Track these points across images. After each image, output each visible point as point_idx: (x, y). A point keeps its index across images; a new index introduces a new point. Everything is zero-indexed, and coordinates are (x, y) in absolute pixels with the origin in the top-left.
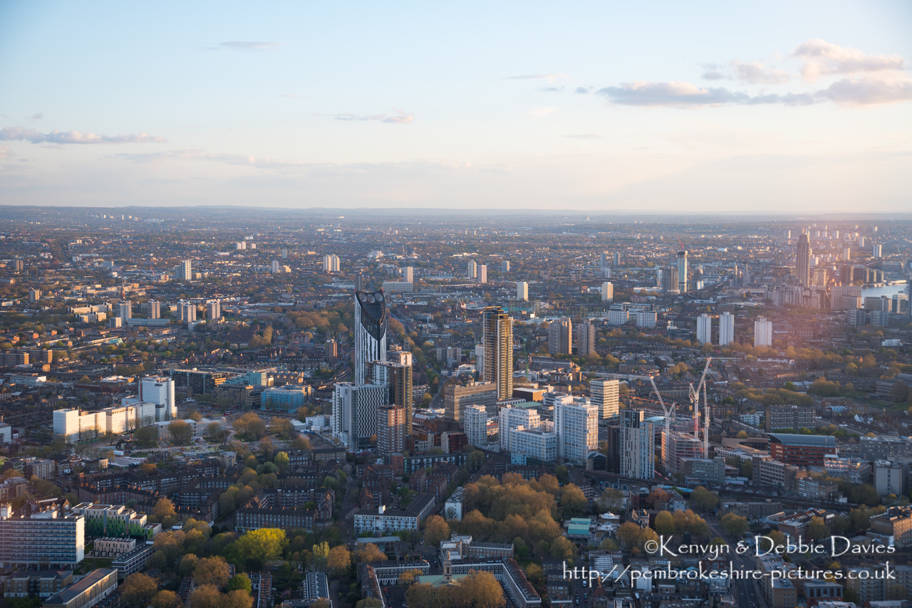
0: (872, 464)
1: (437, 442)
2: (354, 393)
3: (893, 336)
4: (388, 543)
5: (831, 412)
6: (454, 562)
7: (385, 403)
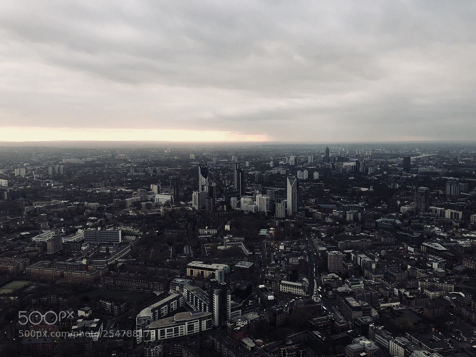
0: (346, 212)
1: (223, 208)
2: (199, 194)
3: (352, 176)
4: (208, 237)
5: (335, 198)
6: (228, 242)
7: (208, 197)
